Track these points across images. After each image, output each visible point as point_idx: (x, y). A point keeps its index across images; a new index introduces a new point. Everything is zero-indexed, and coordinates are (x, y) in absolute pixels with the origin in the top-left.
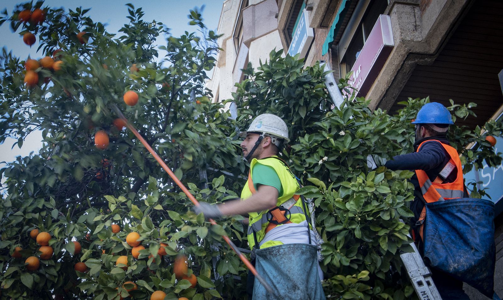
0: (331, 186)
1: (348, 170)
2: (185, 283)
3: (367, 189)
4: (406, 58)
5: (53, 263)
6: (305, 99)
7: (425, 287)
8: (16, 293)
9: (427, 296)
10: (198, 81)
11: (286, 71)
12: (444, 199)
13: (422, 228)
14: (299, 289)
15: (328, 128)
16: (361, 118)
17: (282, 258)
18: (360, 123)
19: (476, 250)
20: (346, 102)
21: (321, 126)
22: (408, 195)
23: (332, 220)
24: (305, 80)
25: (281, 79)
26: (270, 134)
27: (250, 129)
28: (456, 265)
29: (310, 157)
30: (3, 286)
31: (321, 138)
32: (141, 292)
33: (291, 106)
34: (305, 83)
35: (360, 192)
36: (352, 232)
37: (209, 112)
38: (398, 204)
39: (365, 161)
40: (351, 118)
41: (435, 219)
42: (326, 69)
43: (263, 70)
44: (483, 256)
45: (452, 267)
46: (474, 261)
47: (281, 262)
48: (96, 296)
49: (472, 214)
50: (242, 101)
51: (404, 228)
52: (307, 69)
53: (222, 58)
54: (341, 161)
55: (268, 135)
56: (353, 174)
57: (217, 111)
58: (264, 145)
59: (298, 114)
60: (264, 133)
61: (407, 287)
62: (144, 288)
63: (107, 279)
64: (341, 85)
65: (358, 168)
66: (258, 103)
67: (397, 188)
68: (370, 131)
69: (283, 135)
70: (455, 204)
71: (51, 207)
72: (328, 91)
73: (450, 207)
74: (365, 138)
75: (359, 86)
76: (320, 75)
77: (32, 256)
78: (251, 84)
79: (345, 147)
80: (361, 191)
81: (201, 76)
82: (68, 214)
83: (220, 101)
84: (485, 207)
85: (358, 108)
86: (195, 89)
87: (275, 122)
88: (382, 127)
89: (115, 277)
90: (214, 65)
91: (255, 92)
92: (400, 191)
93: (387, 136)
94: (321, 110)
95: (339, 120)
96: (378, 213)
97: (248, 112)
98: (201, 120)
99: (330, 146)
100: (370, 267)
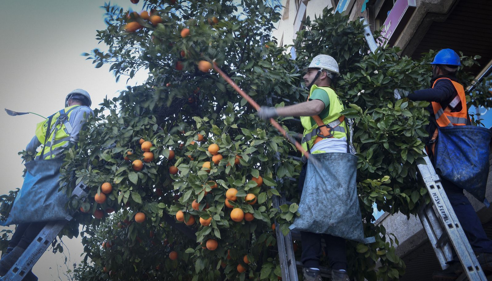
0: (366, 112)
1: (380, 100)
2: (252, 183)
3: (395, 113)
4: (425, 16)
5: (154, 164)
6: (349, 46)
7: (436, 190)
8: (125, 188)
9: (438, 197)
10: (267, 30)
11: (335, 24)
12: (453, 125)
13: (434, 146)
14: (342, 187)
15: (365, 68)
16: (390, 60)
17: (332, 162)
18: (390, 65)
19: (475, 166)
20: (380, 48)
21: (360, 66)
22: (425, 120)
23: (366, 136)
24: (349, 31)
25: (331, 30)
26: (326, 70)
27: (311, 66)
28: (459, 176)
29: (351, 90)
30: (115, 182)
31: (360, 75)
32: (219, 190)
33: (338, 51)
34: (349, 33)
35: (388, 115)
36: (381, 145)
37: (275, 53)
38: (417, 125)
39: (393, 94)
40: (383, 61)
41: (445, 139)
42: (365, 23)
43: (317, 22)
44: (480, 171)
45: (456, 177)
46: (473, 174)
47: (331, 165)
48: (186, 192)
49: (474, 138)
50: (300, 46)
51: (420, 145)
52: (351, 23)
53: (286, 12)
54: (374, 93)
55: (325, 70)
56: (383, 103)
57: (281, 53)
58: (322, 77)
59: (343, 57)
60: (322, 69)
61: (422, 188)
62: (221, 186)
63: (195, 178)
64: (375, 35)
65: (387, 99)
66: (313, 48)
67: (416, 114)
68: (398, 70)
69: (335, 70)
70: (461, 130)
71: (153, 123)
72: (366, 40)
73: (458, 131)
74: (393, 76)
75: (389, 36)
76: (360, 27)
77: (137, 159)
78: (309, 33)
79: (379, 82)
80: (390, 115)
81: (269, 27)
82: (165, 127)
83: (283, 46)
84: (484, 133)
85: (388, 54)
86: (265, 36)
87: (330, 61)
88: (407, 68)
89: (201, 177)
90: (280, 19)
91: (311, 39)
92: (418, 117)
93: (410, 75)
94: (360, 54)
95: (374, 62)
96: (402, 131)
97: (305, 54)
98: (269, 60)
99: (367, 81)
100: (392, 173)
